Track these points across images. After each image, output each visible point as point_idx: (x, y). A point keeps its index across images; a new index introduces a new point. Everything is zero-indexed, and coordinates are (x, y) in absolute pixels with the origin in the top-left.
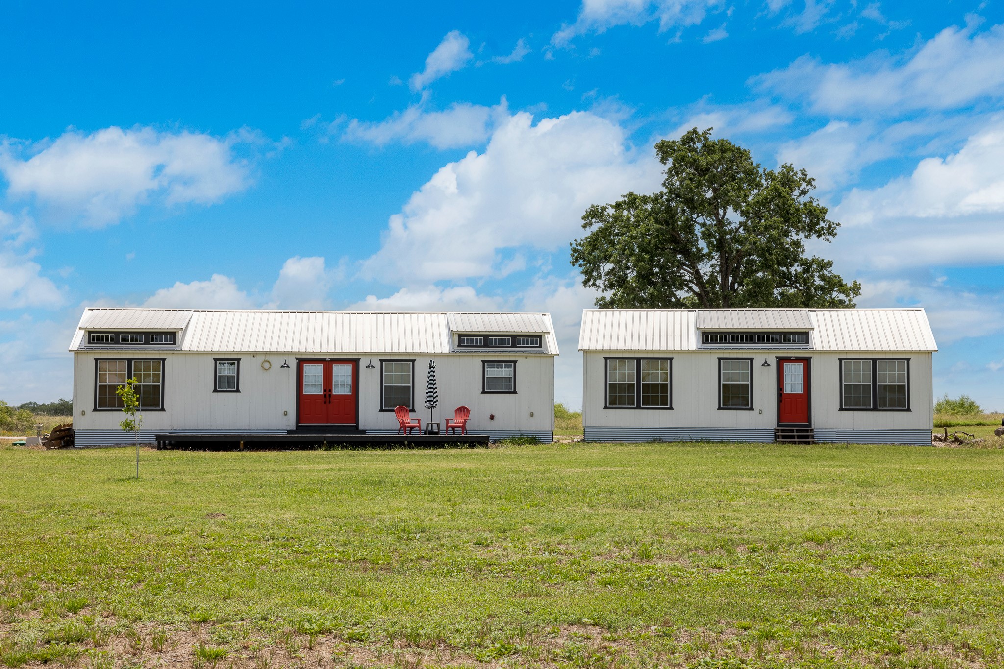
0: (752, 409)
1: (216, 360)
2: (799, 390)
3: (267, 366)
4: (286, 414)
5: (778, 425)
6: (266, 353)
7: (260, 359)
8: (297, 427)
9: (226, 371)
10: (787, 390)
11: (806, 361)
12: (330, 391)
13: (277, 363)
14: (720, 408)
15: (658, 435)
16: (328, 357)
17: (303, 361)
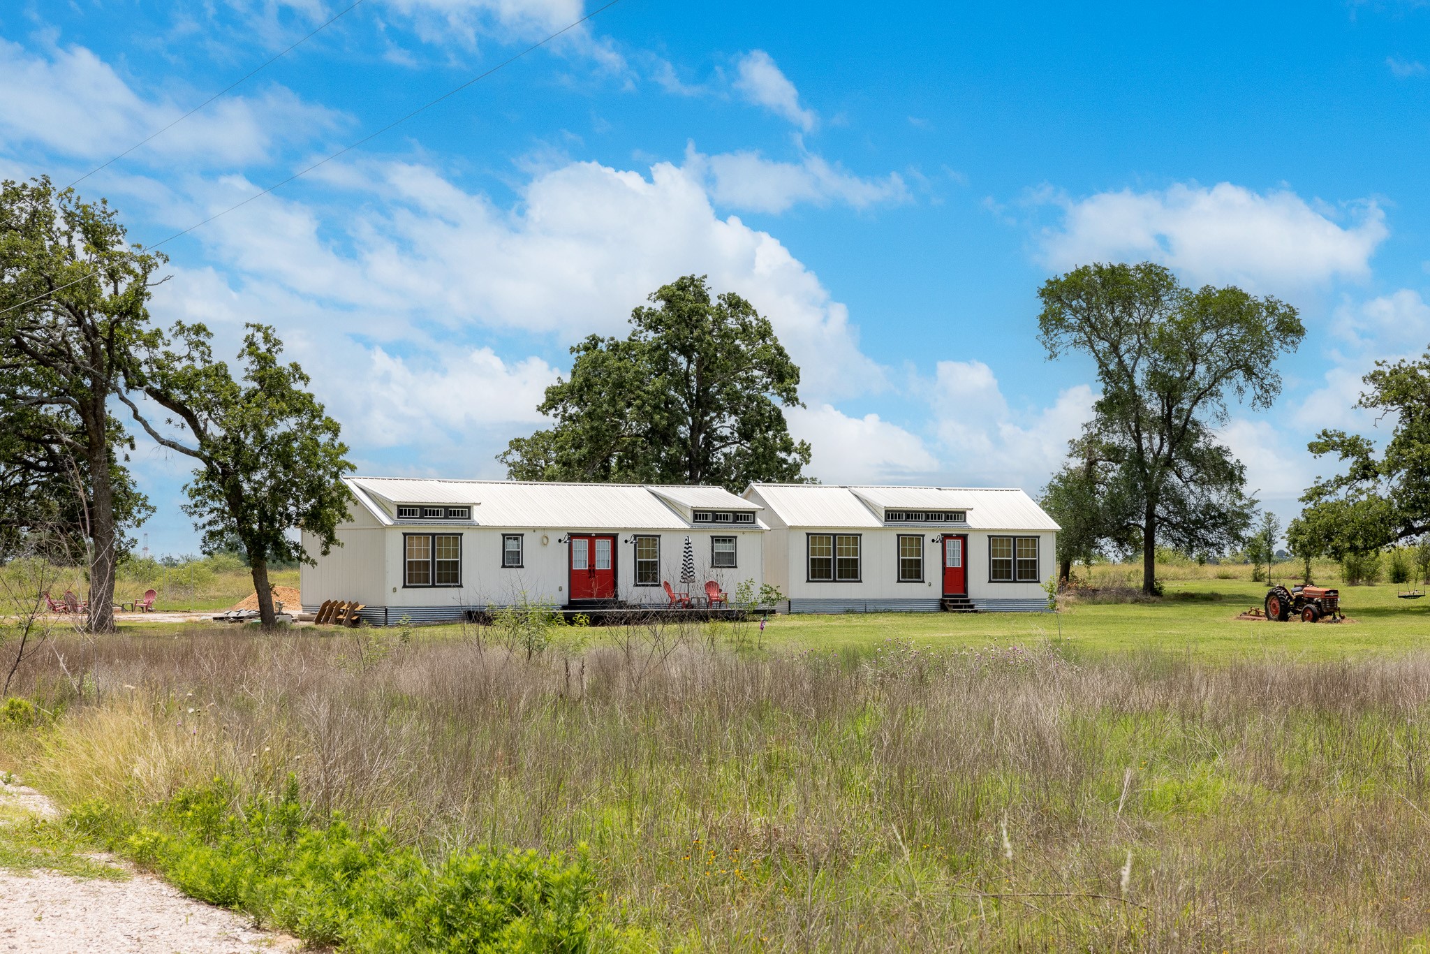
0: (923, 582)
1: (504, 535)
2: (958, 565)
3: (545, 540)
4: (561, 589)
5: (944, 596)
6: (544, 529)
7: (539, 534)
8: (570, 602)
9: (512, 546)
10: (949, 565)
11: (964, 538)
12: (594, 566)
13: (553, 538)
14: (899, 581)
15: (850, 606)
16: (594, 533)
17: (574, 536)
